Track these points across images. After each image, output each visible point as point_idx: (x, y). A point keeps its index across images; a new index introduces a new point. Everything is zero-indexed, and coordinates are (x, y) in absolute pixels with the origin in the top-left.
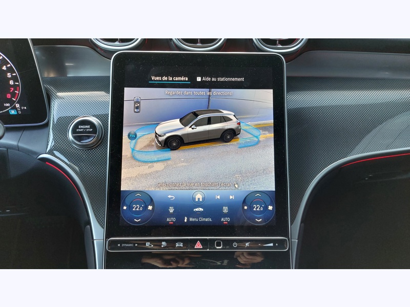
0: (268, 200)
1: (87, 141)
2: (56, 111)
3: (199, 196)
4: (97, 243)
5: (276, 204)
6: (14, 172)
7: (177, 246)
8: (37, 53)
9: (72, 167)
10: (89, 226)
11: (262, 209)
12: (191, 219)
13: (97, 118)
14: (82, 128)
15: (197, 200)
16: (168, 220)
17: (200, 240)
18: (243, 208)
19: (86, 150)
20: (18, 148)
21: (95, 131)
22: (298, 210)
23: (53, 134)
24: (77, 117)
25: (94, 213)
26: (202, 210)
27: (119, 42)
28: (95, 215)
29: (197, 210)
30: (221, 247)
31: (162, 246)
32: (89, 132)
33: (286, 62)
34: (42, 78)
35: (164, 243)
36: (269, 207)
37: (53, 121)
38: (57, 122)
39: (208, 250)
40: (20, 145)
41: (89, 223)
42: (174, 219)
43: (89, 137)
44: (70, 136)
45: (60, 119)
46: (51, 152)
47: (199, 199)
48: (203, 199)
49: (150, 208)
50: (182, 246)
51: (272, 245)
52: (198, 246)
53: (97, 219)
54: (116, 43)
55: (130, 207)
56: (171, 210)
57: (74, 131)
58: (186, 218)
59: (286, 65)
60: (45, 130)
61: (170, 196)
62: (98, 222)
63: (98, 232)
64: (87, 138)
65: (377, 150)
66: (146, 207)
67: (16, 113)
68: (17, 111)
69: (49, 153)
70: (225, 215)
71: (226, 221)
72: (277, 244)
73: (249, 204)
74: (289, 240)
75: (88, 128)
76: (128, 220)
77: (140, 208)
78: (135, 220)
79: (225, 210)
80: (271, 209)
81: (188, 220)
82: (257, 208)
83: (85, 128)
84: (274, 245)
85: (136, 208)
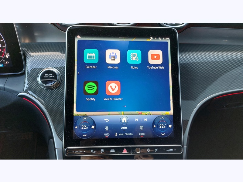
0: (169, 122)
1: (50, 84)
2: (29, 65)
3: (124, 120)
4: (57, 150)
5: (174, 124)
7: (111, 152)
8: (17, 26)
9: (41, 101)
10: (52, 140)
11: (165, 127)
12: (120, 134)
13: (57, 69)
14: (47, 76)
15: (123, 122)
16: (105, 135)
17: (126, 148)
18: (153, 126)
19: (50, 90)
20: (4, 89)
21: (55, 77)
22: (186, 127)
23: (28, 79)
24: (44, 68)
25: (56, 131)
26: (127, 128)
28: (56, 132)
29: (123, 128)
30: (139, 152)
31: (102, 152)
32: (52, 78)
33: (178, 33)
34: (20, 43)
35: (102, 150)
36: (170, 125)
37: (28, 71)
38: (30, 72)
39: (131, 154)
40: (5, 87)
41: (52, 137)
42: (109, 134)
43: (52, 81)
44: (39, 81)
45: (32, 70)
47: (124, 121)
48: (127, 121)
49: (93, 127)
50: (114, 152)
51: (172, 150)
52: (125, 151)
53: (57, 134)
55: (80, 127)
56: (107, 128)
57: (42, 78)
58: (116, 134)
59: (178, 35)
60: (22, 77)
61: (105, 120)
62: (58, 137)
63: (58, 143)
64: (50, 82)
66: (90, 127)
67: (3, 66)
68: (4, 64)
69: (25, 92)
70: (142, 131)
71: (142, 135)
72: (175, 150)
73: (157, 124)
74: (182, 146)
75: (51, 76)
76: (79, 136)
77: (86, 128)
78: (83, 135)
79: (142, 128)
80: (171, 127)
81: (118, 134)
82: (161, 127)
83: (49, 76)
84: (174, 150)
85: (84, 127)
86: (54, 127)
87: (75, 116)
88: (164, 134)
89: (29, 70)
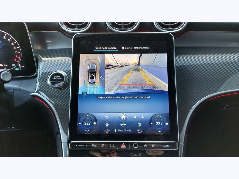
0: (165, 119)
1: (58, 85)
2: (41, 69)
4: (64, 144)
5: (170, 121)
6: (17, 103)
7: (110, 146)
8: (31, 35)
9: (51, 102)
10: (59, 135)
11: (161, 124)
12: (119, 131)
13: (64, 72)
14: (55, 78)
15: (122, 119)
16: (105, 131)
17: (124, 143)
18: (150, 123)
19: (58, 90)
20: (19, 90)
21: (63, 79)
22: (183, 126)
23: (39, 82)
24: (53, 71)
26: (126, 125)
27: (77, 28)
28: (63, 128)
29: (122, 125)
30: (137, 147)
32: (60, 80)
33: (175, 38)
34: (34, 50)
35: (103, 145)
36: (166, 123)
37: (39, 74)
38: (41, 76)
39: (129, 149)
40: (20, 88)
41: (59, 133)
42: (109, 130)
43: (59, 82)
44: (49, 82)
45: (43, 74)
46: (38, 92)
47: (123, 118)
48: (126, 118)
49: (95, 123)
50: (114, 146)
51: (168, 146)
52: (123, 146)
53: (63, 130)
54: (75, 29)
55: (83, 123)
56: (107, 125)
57: (51, 80)
58: (116, 130)
59: (175, 40)
60: (35, 79)
61: (106, 117)
62: (65, 132)
63: (64, 138)
65: (231, 89)
66: (92, 123)
67: (19, 70)
69: (36, 92)
70: (139, 128)
71: (140, 132)
72: (171, 146)
73: (154, 121)
74: (178, 143)
75: (59, 78)
76: (82, 131)
77: (88, 124)
78: (86, 131)
79: (139, 125)
80: (167, 125)
81: (117, 131)
82: (158, 124)
83: (57, 78)
84: (169, 146)
85: (87, 123)
86: (61, 123)
87: (79, 114)
88: (161, 131)
89: (40, 72)
